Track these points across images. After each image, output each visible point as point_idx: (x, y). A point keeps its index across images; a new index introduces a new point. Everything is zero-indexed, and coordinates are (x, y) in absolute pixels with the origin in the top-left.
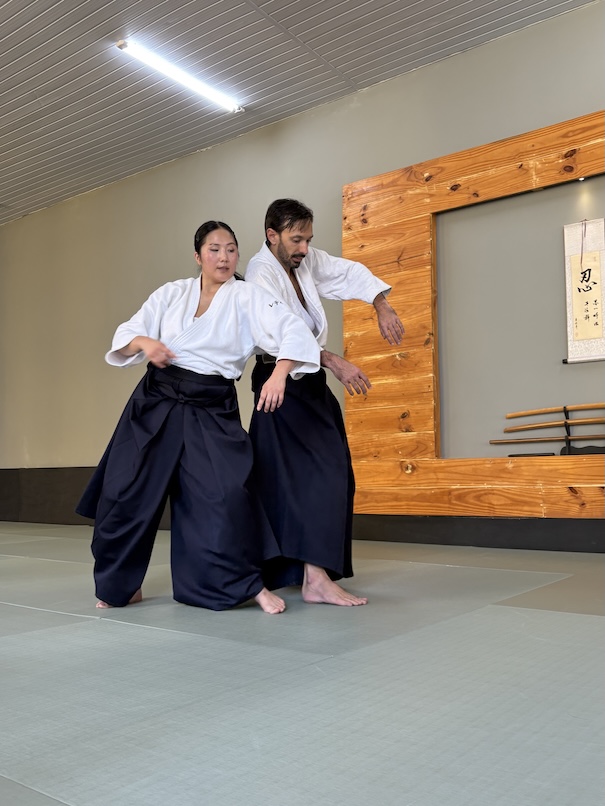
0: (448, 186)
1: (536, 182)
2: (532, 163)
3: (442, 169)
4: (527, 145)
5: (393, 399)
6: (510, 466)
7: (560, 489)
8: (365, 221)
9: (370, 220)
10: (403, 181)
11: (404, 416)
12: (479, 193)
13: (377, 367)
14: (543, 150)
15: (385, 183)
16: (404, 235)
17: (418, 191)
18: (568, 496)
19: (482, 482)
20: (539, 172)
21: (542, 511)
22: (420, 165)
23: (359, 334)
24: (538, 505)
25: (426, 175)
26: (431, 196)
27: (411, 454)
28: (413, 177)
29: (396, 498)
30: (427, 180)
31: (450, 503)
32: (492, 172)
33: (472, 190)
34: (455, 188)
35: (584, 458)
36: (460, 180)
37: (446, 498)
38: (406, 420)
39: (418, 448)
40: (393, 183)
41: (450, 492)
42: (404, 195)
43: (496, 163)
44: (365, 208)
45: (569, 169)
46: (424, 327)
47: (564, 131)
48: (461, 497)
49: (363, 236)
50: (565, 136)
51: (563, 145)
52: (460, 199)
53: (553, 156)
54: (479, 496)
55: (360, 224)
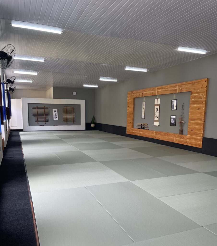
6: (138, 129)
11: (130, 123)
17: (133, 95)
20: (140, 95)
21: (139, 135)
33: (136, 96)
37: (133, 133)
40: (131, 93)
44: (129, 95)
45: (143, 95)
46: (132, 112)
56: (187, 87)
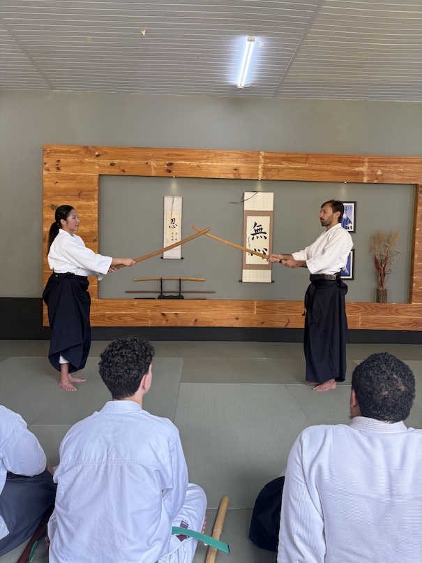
0: (108, 162)
1: (153, 173)
2: (153, 163)
3: (106, 153)
4: (151, 154)
6: (135, 303)
7: (158, 314)
8: (58, 169)
9: (61, 168)
10: (83, 152)
12: (126, 170)
14: (158, 159)
15: (72, 151)
16: (82, 182)
17: (91, 161)
18: (161, 317)
19: (122, 310)
20: (155, 169)
21: (149, 324)
22: (93, 147)
24: (147, 321)
25: (97, 153)
26: (100, 166)
28: (89, 152)
30: (98, 156)
31: (104, 320)
32: (132, 162)
33: (122, 168)
34: (112, 165)
35: (169, 301)
36: (116, 161)
37: (102, 318)
40: (76, 152)
41: (104, 315)
42: (83, 160)
43: (135, 158)
44: (58, 161)
45: (169, 171)
46: (93, 233)
47: (167, 153)
48: (110, 317)
49: (57, 176)
50: (168, 155)
51: (167, 159)
52: (115, 171)
53: (162, 163)
54: (120, 317)
55: (55, 169)
56: (404, 172)
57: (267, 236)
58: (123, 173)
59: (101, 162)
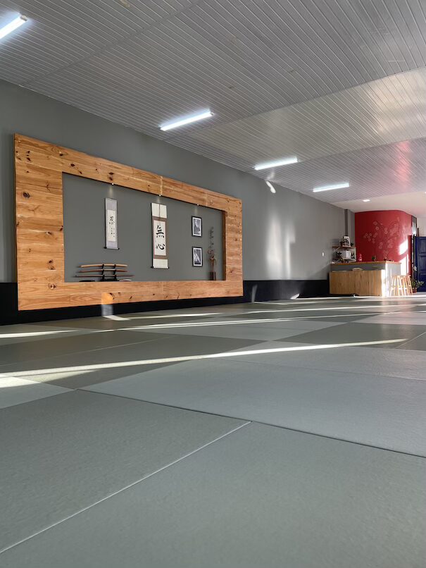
0: (69, 162)
1: (101, 178)
2: (100, 170)
3: (67, 154)
4: (98, 162)
5: (45, 253)
8: (29, 159)
9: (32, 160)
10: (50, 149)
11: (50, 262)
12: (82, 172)
13: (37, 236)
14: (103, 167)
16: (49, 176)
18: (109, 296)
19: (82, 292)
20: (102, 175)
23: (27, 217)
25: (60, 153)
26: (63, 164)
27: (53, 280)
28: (54, 150)
29: (46, 300)
30: (61, 155)
32: (87, 166)
33: (79, 170)
36: (74, 163)
37: (68, 299)
38: (51, 264)
39: (57, 277)
40: (44, 147)
41: (69, 297)
42: (50, 157)
43: (88, 163)
44: (29, 152)
45: (111, 179)
46: (60, 222)
47: (110, 164)
48: (74, 298)
49: (28, 166)
50: (110, 166)
51: (109, 169)
52: (75, 171)
53: (106, 171)
54: (81, 297)
55: (25, 159)
57: (164, 235)
58: (80, 175)
59: (64, 161)
